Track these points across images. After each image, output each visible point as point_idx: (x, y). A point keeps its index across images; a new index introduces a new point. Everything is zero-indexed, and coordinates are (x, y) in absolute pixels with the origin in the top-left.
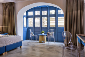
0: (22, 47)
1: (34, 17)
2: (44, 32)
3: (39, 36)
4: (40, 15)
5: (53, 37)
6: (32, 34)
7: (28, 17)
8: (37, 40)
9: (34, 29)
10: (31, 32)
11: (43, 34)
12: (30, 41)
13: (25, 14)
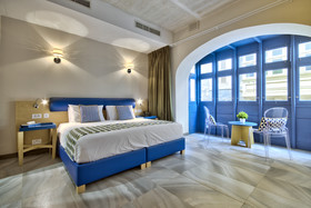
0: (186, 152)
1: (216, 75)
2: (246, 115)
3: (230, 126)
4: (233, 70)
5: (284, 134)
6: (210, 120)
7: (199, 77)
8: (225, 136)
9: (216, 106)
10: (208, 115)
11: (243, 121)
12: (207, 137)
13: (193, 71)
